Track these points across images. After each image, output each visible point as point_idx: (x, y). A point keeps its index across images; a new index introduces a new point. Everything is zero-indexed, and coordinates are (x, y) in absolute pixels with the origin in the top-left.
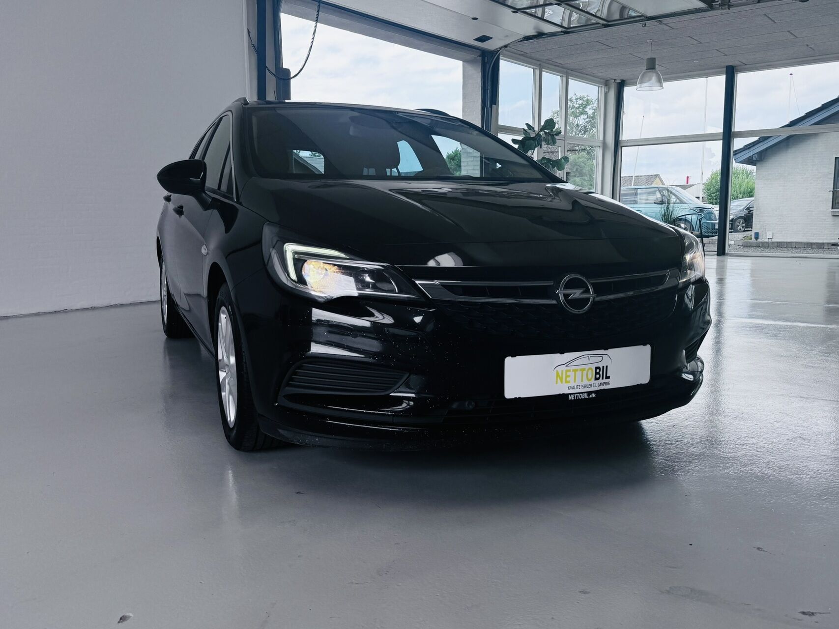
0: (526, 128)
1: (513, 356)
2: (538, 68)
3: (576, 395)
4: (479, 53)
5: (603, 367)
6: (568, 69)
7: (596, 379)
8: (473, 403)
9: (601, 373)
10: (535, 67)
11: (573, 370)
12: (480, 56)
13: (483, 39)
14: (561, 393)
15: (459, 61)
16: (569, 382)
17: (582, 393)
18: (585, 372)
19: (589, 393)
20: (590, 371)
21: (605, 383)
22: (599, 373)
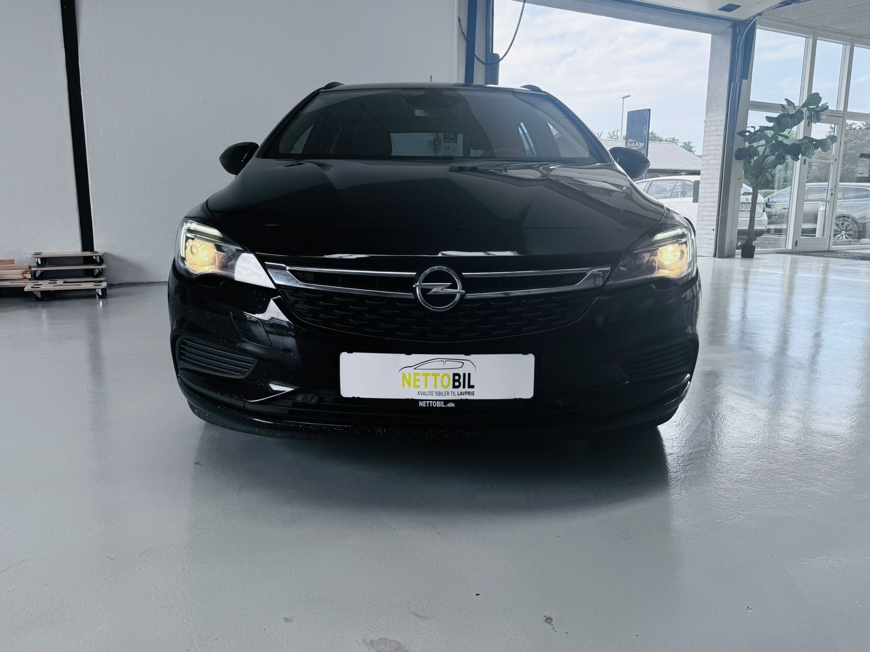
0: (785, 103)
1: (350, 351)
2: (812, 37)
3: (428, 402)
4: (730, 24)
5: (464, 374)
6: (855, 36)
7: (454, 387)
8: (316, 398)
9: (461, 380)
10: (808, 36)
11: (424, 374)
12: (730, 27)
13: (730, 8)
14: (410, 398)
15: (708, 34)
16: (418, 386)
17: (436, 401)
18: (439, 378)
19: (446, 402)
20: (445, 377)
21: (469, 393)
22: (458, 381)
